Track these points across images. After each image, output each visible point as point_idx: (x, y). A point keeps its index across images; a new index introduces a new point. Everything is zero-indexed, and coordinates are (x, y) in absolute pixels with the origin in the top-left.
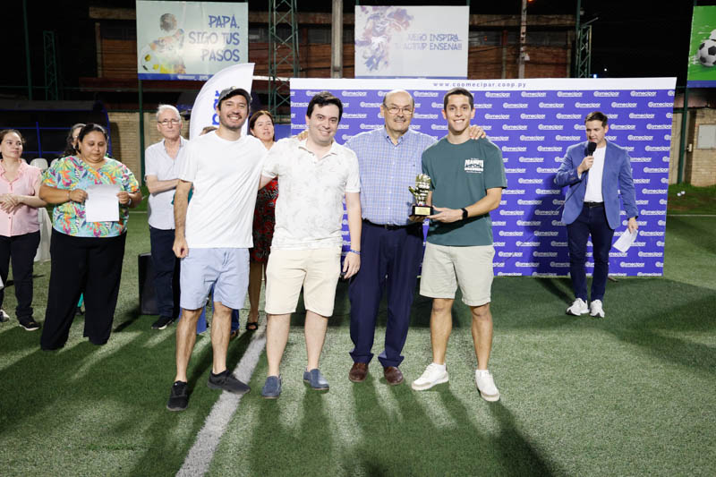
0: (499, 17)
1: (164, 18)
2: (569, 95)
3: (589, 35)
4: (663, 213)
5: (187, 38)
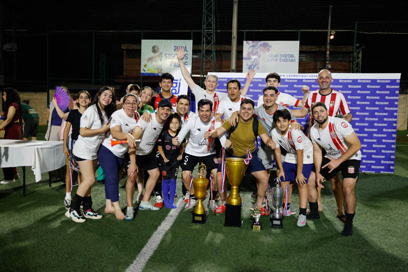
0: (316, 47)
1: (153, 47)
2: (345, 81)
3: (360, 55)
4: (394, 141)
5: (164, 57)
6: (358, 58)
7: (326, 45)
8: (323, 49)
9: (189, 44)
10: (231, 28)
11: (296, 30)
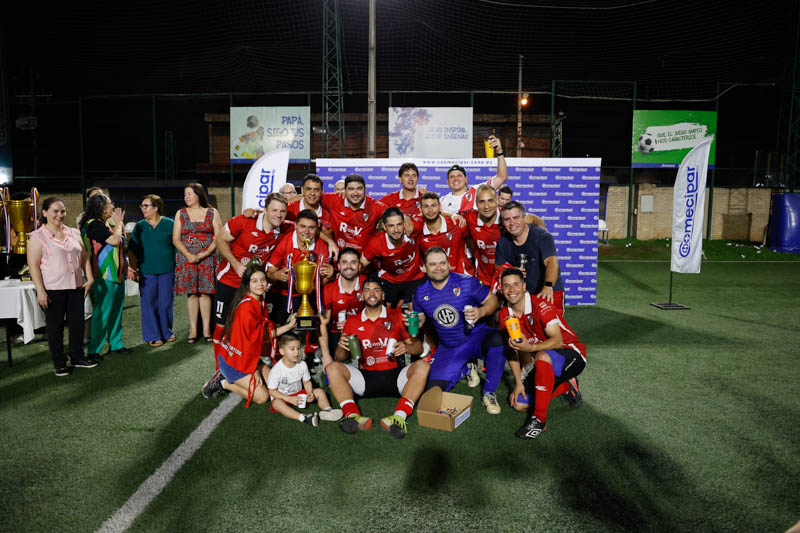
0: (502, 116)
1: (249, 119)
2: (524, 170)
3: (560, 130)
4: (595, 258)
5: (266, 133)
6: (557, 133)
7: (516, 113)
8: (512, 119)
9: (304, 112)
11: (468, 92)
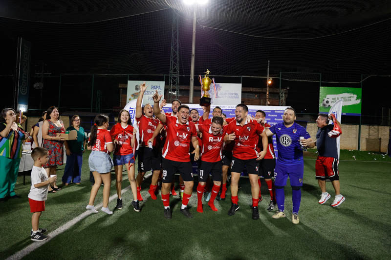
0: (259, 89)
1: (136, 86)
6: (282, 97)
7: (266, 87)
8: (264, 90)
9: (162, 84)
10: (189, 73)
11: (240, 76)
